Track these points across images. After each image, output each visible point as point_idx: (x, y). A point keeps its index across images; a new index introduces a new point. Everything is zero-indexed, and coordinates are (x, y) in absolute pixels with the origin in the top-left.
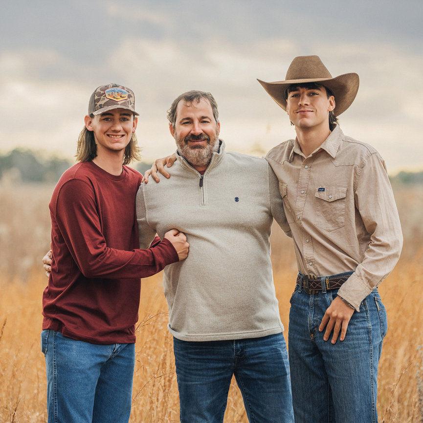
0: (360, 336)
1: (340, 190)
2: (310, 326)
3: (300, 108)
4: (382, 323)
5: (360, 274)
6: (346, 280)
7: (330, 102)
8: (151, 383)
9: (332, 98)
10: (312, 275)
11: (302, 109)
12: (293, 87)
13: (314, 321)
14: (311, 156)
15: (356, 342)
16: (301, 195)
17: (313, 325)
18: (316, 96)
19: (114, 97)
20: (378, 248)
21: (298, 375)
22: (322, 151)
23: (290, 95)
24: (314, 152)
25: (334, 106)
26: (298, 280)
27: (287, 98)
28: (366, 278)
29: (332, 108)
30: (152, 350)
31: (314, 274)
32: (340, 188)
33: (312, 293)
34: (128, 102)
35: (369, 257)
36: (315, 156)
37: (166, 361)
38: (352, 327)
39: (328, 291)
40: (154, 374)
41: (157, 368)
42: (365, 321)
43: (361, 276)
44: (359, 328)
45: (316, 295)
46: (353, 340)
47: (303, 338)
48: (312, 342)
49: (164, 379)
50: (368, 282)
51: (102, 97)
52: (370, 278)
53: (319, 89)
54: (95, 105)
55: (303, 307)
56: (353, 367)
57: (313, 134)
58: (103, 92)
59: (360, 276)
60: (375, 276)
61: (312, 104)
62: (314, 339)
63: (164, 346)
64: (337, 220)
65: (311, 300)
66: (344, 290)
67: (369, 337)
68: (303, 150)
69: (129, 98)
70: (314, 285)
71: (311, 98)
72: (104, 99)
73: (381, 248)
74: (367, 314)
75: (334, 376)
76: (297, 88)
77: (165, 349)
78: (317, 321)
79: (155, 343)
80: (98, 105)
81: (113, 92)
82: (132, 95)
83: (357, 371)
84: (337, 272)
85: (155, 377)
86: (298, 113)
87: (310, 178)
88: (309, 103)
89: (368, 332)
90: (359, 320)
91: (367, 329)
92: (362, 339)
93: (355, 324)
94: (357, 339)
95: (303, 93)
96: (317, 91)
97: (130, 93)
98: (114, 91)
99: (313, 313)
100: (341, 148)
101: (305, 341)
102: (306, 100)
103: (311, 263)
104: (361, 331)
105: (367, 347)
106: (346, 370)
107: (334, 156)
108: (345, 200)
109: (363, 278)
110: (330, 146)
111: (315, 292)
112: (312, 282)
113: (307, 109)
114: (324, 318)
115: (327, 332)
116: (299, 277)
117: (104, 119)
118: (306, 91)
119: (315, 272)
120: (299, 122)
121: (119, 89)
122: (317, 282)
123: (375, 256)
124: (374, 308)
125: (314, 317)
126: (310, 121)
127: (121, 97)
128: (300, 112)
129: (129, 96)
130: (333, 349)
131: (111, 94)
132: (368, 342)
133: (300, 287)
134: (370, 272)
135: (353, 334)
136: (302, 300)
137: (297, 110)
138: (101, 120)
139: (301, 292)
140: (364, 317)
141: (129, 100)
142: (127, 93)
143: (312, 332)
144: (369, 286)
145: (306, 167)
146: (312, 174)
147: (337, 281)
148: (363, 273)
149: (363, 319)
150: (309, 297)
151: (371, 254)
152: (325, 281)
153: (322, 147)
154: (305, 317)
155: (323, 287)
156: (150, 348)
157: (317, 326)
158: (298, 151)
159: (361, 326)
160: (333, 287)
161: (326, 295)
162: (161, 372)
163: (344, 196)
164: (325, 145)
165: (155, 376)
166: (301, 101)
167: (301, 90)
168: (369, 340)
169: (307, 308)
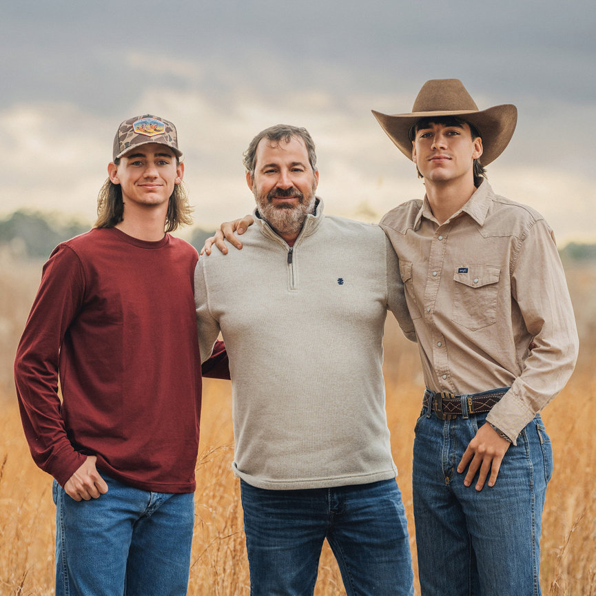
0: (517, 480)
1: (490, 272)
2: (444, 466)
3: (434, 153)
4: (546, 461)
5: (520, 391)
6: (498, 400)
7: (476, 145)
8: (215, 545)
9: (479, 140)
10: (447, 393)
11: (437, 155)
12: (424, 123)
13: (451, 458)
14: (447, 222)
15: (510, 488)
16: (433, 278)
17: (449, 464)
18: (457, 136)
19: (146, 131)
20: (544, 355)
21: (426, 534)
22: (465, 215)
23: (419, 134)
24: (453, 217)
25: (481, 152)
26: (425, 399)
27: (414, 139)
28: (528, 398)
29: (478, 155)
30: (218, 499)
31: (450, 391)
32: (490, 269)
33: (447, 419)
34: (166, 137)
35: (532, 368)
36: (454, 223)
37: (237, 515)
38: (505, 466)
39: (471, 416)
40: (219, 533)
41: (224, 525)
42: (523, 458)
43: (521, 396)
44: (515, 469)
45: (453, 421)
46: (507, 485)
47: (435, 482)
48: (447, 488)
49: (235, 540)
50: (531, 403)
51: (129, 133)
52: (533, 398)
53: (461, 127)
54: (120, 144)
55: (433, 439)
56: (506, 523)
57: (451, 190)
58: (130, 125)
59: (519, 394)
60: (541, 395)
61: (450, 148)
62: (451, 483)
63: (234, 494)
64: (485, 314)
65: (446, 428)
66: (496, 415)
67: (529, 481)
68: (436, 213)
69: (168, 132)
70: (451, 407)
71: (450, 140)
72: (131, 135)
73: (549, 355)
74: (526, 449)
75: (479, 536)
76: (430, 124)
77: (236, 499)
78: (454, 458)
79: (222, 489)
80: (123, 144)
81: (144, 125)
82: (173, 129)
83: (512, 529)
84: (484, 388)
85: (220, 538)
86: (430, 160)
87: (446, 254)
88: (446, 147)
89: (529, 474)
90: (515, 457)
91: (527, 469)
92: (520, 484)
93: (509, 463)
94: (513, 484)
95: (438, 131)
96: (458, 129)
97: (170, 126)
98: (145, 122)
99: (449, 447)
100: (491, 211)
101: (438, 487)
102: (442, 142)
103: (445, 376)
104: (519, 472)
105: (526, 496)
106: (497, 528)
107: (481, 223)
108: (497, 286)
109: (524, 398)
110: (477, 208)
111: (452, 417)
112: (447, 402)
113: (443, 155)
114: (466, 455)
115: (470, 473)
116: (427, 396)
117: (133, 164)
118: (443, 130)
119: (451, 389)
120: (431, 173)
121: (152, 119)
122: (456, 403)
123: (540, 366)
124: (535, 440)
125: (449, 453)
126: (446, 172)
127: (155, 130)
128: (434, 158)
129: (168, 130)
130: (478, 497)
131: (140, 127)
132: (529, 488)
133: (429, 410)
134: (534, 389)
135: (507, 476)
136: (432, 429)
137: (428, 156)
138: (128, 165)
139: (430, 417)
140: (522, 453)
141: (167, 134)
142: (165, 126)
143: (448, 474)
144: (532, 409)
145: (441, 238)
146: (449, 248)
147: (484, 401)
148: (523, 390)
149: (522, 456)
150: (443, 424)
151: (535, 363)
152: (467, 401)
153: (464, 209)
154: (437, 452)
155: (464, 410)
156: (214, 496)
157: (455, 466)
158: (428, 215)
159: (518, 465)
160: (478, 410)
161: (468, 421)
162: (229, 531)
163: (496, 279)
164: (468, 206)
165: (221, 536)
166: (436, 142)
167: (436, 127)
168: (530, 486)
169: (439, 440)
